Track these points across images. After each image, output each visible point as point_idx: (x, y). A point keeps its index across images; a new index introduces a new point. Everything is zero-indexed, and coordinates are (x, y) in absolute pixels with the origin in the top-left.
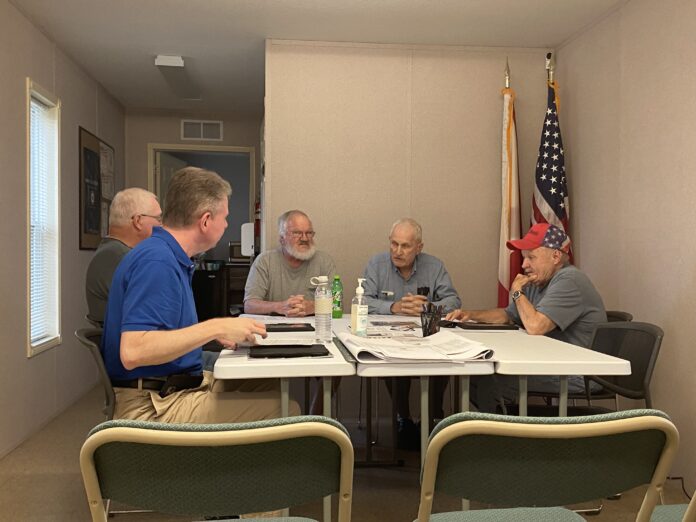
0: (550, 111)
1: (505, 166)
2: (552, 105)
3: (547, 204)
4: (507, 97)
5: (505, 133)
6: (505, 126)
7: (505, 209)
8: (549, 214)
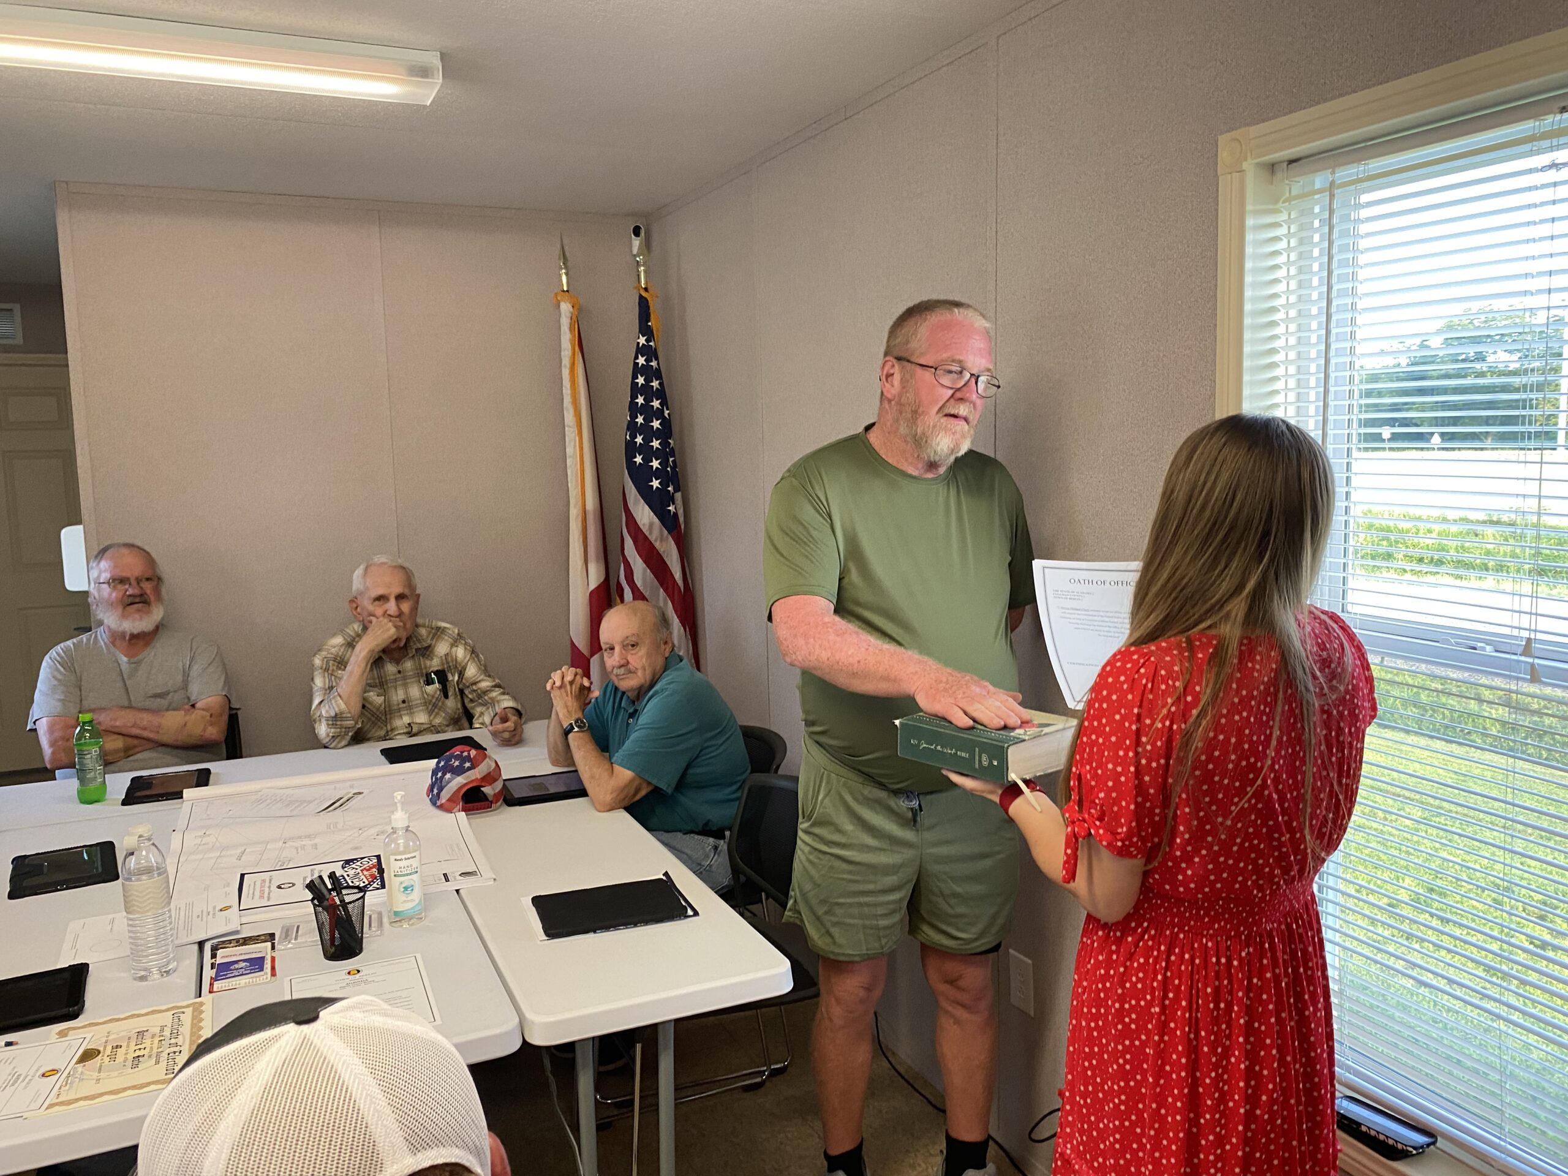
0: (642, 340)
1: (571, 433)
2: (645, 329)
3: (647, 507)
4: (565, 307)
5: (566, 373)
6: (566, 361)
7: (574, 512)
8: (651, 525)
